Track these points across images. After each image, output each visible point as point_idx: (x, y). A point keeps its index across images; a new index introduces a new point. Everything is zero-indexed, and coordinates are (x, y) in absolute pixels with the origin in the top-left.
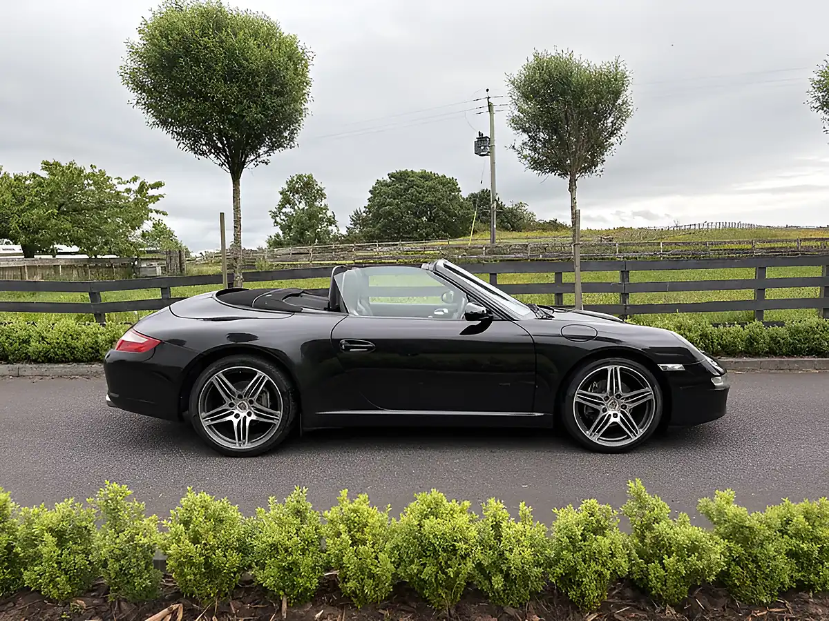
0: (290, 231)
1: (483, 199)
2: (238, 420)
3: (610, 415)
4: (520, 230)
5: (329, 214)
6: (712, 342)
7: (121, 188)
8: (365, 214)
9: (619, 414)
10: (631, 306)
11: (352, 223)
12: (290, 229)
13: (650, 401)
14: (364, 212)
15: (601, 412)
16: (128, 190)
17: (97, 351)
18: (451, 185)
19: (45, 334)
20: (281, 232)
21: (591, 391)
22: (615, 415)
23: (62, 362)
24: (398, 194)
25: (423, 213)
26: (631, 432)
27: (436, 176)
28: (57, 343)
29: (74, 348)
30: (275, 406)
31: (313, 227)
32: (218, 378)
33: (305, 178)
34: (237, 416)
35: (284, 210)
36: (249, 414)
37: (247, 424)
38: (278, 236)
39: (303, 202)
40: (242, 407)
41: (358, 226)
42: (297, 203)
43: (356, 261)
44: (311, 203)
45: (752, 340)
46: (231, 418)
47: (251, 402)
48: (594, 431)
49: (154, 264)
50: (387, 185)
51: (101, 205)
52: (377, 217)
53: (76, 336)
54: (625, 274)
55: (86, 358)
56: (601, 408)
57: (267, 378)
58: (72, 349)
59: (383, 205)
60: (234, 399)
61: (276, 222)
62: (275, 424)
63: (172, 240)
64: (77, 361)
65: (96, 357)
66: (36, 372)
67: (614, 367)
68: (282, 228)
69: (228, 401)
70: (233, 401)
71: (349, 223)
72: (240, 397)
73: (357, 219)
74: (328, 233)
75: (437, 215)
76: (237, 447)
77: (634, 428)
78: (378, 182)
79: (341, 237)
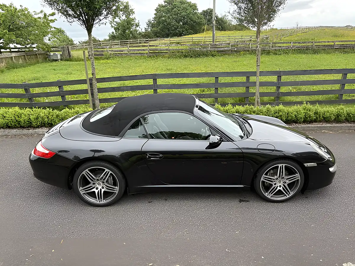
0: (119, 30)
1: (208, 13)
2: (98, 190)
3: (278, 186)
4: (225, 30)
5: (137, 22)
6: (320, 116)
7: (36, 16)
8: (153, 22)
9: (282, 186)
10: (281, 93)
11: (147, 26)
12: (119, 29)
13: (298, 180)
14: (153, 20)
15: (274, 185)
16: (39, 18)
17: (31, 123)
18: (194, 7)
19: (5, 115)
20: (114, 31)
21: (269, 176)
22: (280, 186)
23: (15, 128)
24: (168, 11)
25: (181, 20)
26: (287, 193)
27: (187, 2)
28: (11, 120)
29: (20, 122)
30: (115, 184)
31: (129, 28)
32: (86, 172)
33: (124, 3)
34: (97, 189)
35: (115, 20)
36: (103, 188)
37: (102, 192)
38: (113, 33)
39: (124, 16)
40: (99, 184)
41: (150, 27)
42: (121, 16)
43: (150, 52)
44: (128, 16)
45: (338, 116)
46: (94, 190)
47: (103, 182)
48: (269, 193)
49: (57, 53)
50: (163, 7)
51: (28, 25)
52: (159, 23)
53: (19, 116)
54: (279, 77)
55: (26, 126)
56: (273, 183)
57: (110, 172)
58: (19, 122)
59: (162, 17)
60: (95, 181)
61: (112, 26)
62: (115, 193)
63: (64, 35)
64: (22, 127)
65: (31, 125)
66: (4, 134)
67: (282, 165)
68: (115, 29)
69: (92, 182)
70: (94, 182)
71: (146, 26)
72: (98, 180)
73: (149, 24)
74: (136, 31)
75: (187, 22)
76: (98, 202)
77: (288, 191)
78: (159, 5)
79: (142, 33)
